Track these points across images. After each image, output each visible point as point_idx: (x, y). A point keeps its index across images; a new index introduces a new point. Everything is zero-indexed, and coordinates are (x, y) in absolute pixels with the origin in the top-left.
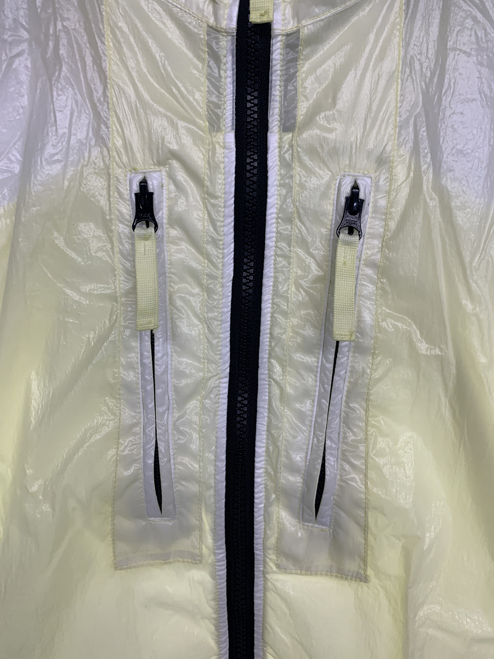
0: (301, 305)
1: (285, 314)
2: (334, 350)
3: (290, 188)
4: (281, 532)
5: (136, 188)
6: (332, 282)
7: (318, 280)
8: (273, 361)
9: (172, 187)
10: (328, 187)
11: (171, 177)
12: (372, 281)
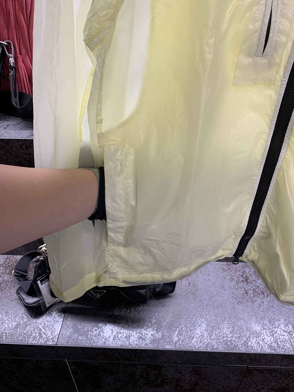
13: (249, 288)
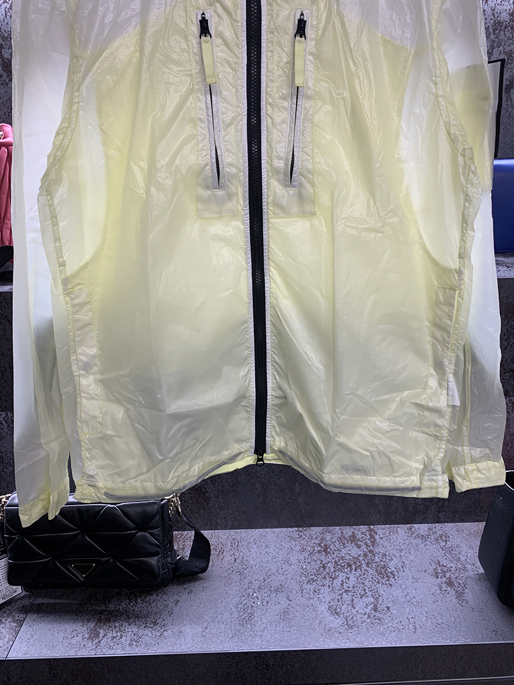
0: (280, 76)
1: (272, 81)
2: (296, 98)
3: (272, 16)
4: (275, 193)
5: (200, 18)
6: (294, 64)
7: (287, 63)
8: (268, 105)
9: (217, 18)
10: (289, 15)
11: (215, 12)
12: (312, 63)
13: (328, 560)
